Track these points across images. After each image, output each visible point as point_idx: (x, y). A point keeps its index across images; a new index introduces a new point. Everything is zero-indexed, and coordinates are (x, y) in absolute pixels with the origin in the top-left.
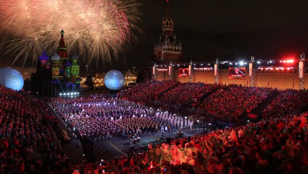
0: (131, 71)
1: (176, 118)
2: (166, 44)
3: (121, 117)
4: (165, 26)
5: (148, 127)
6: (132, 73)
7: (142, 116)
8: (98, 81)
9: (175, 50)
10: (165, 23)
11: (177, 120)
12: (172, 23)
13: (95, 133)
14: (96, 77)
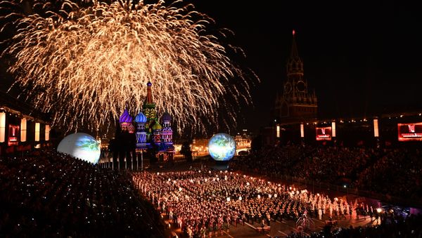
0: (241, 134)
1: (320, 200)
2: (294, 95)
3: (240, 198)
4: (291, 69)
5: (282, 212)
6: (244, 137)
7: (270, 196)
8: (197, 150)
9: (308, 102)
10: (291, 64)
11: (322, 202)
12: (302, 64)
13: (202, 220)
14: (194, 145)
